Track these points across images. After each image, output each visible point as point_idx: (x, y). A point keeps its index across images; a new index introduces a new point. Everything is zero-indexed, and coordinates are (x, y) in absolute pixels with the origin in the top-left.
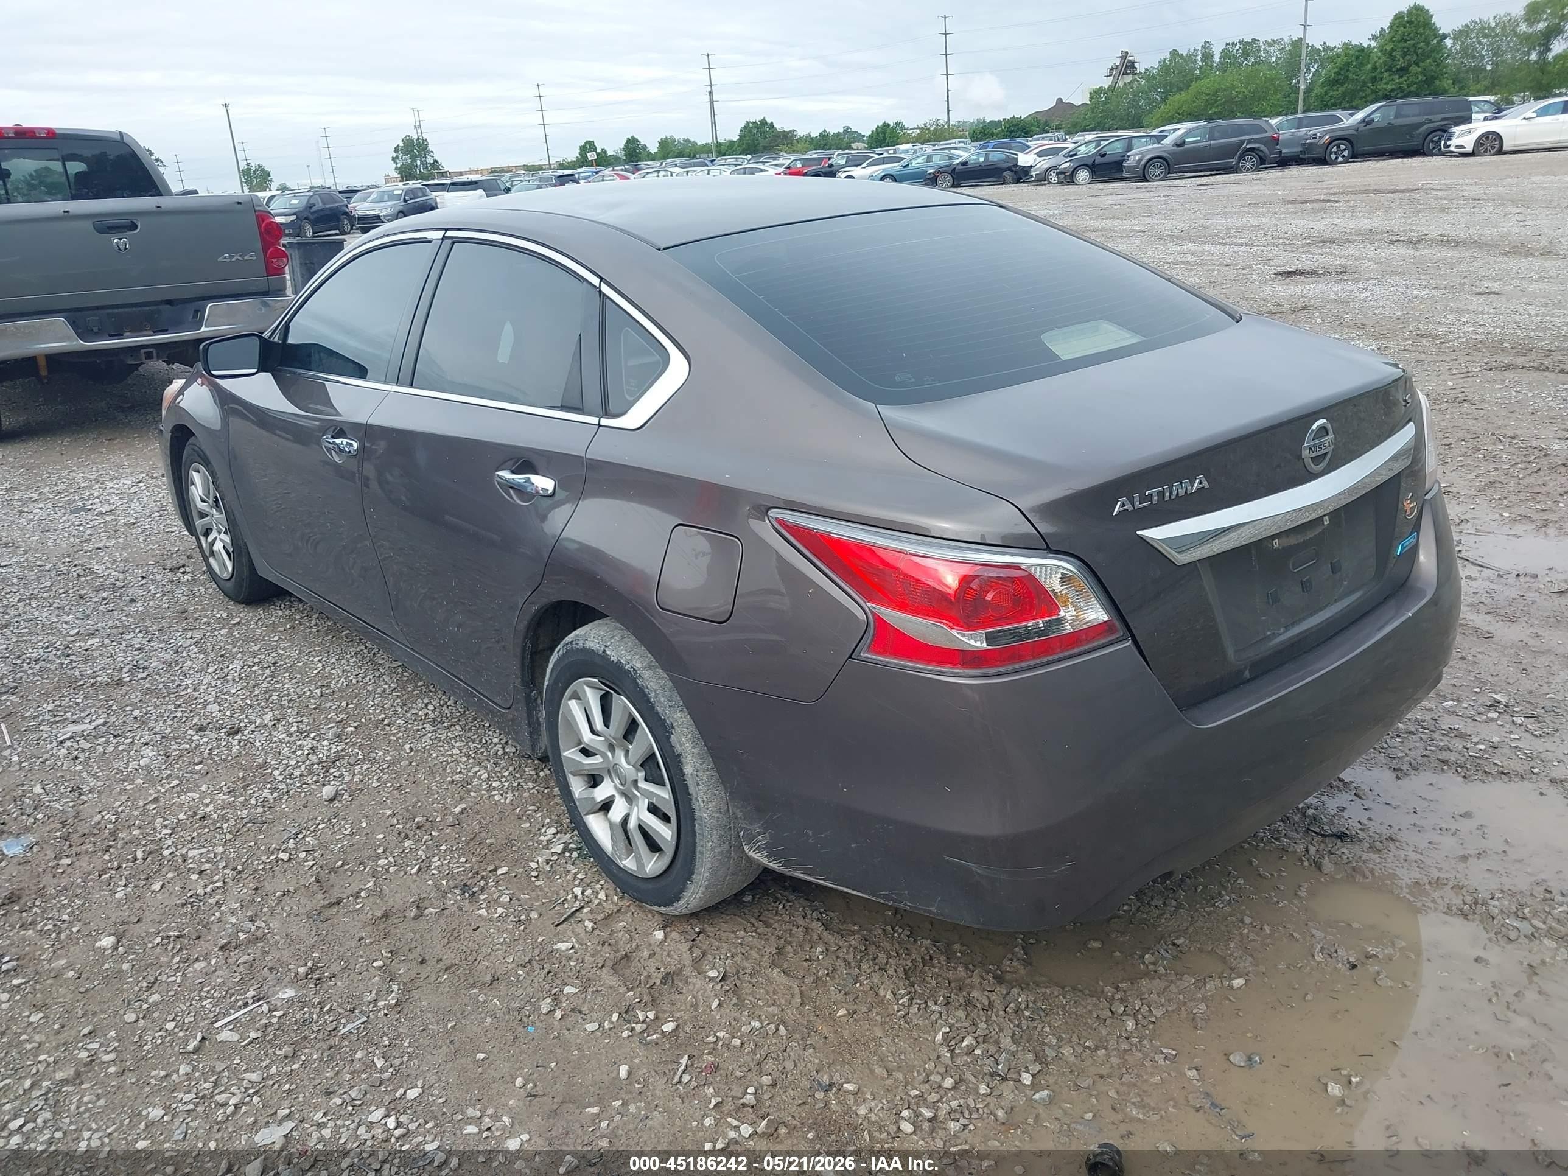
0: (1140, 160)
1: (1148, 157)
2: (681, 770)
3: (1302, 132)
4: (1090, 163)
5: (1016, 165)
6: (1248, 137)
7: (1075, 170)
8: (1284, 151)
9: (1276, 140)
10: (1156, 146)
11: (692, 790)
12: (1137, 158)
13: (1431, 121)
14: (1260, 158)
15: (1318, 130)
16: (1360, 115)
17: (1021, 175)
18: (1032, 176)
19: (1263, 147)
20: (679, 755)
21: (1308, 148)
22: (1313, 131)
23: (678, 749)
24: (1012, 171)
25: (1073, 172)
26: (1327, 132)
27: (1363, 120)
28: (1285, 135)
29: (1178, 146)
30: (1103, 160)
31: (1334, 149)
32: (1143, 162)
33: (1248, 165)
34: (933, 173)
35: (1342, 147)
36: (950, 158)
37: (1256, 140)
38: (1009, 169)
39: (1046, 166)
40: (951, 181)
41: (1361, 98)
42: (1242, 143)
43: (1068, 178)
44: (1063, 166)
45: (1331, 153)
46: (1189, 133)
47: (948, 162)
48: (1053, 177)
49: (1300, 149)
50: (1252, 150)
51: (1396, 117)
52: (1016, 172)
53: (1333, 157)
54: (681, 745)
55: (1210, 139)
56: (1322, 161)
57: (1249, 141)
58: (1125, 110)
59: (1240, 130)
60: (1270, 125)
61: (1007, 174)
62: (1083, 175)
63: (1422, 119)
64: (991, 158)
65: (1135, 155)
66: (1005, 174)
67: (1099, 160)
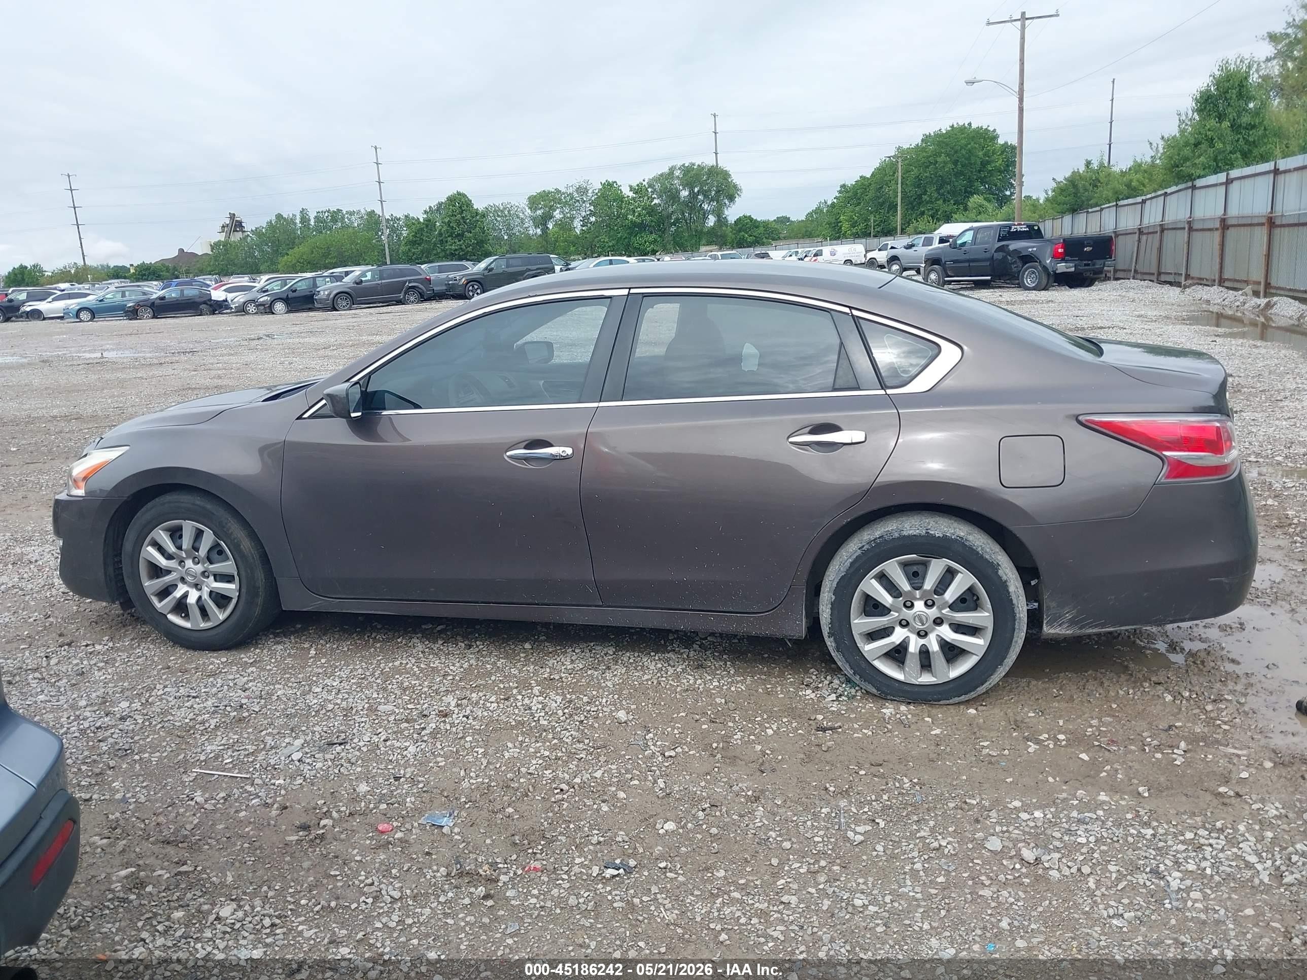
0: (329, 295)
1: (335, 292)
2: (1008, 590)
3: (443, 276)
4: (284, 296)
5: (211, 300)
6: (409, 278)
7: (272, 303)
8: (435, 289)
9: (429, 280)
10: (339, 283)
11: (1015, 601)
12: (326, 293)
13: (530, 270)
14: (420, 294)
15: (457, 274)
16: (482, 265)
17: (218, 307)
18: (232, 308)
19: (421, 286)
20: (1006, 581)
21: (451, 287)
22: (452, 275)
23: (1004, 578)
24: (207, 304)
25: (271, 304)
26: (464, 276)
27: (486, 269)
28: (433, 277)
29: (357, 284)
30: (294, 295)
31: (471, 288)
32: (332, 296)
33: (412, 298)
34: (133, 307)
35: (476, 287)
36: (144, 294)
37: (415, 281)
38: (205, 303)
39: (242, 300)
40: (152, 313)
41: (435, 255)
42: (405, 282)
43: (268, 309)
44: (261, 300)
45: (469, 291)
46: (364, 274)
47: (145, 297)
48: (252, 308)
49: (445, 288)
50: (413, 287)
51: (507, 267)
52: (211, 306)
53: (471, 294)
54: (1006, 575)
55: (381, 279)
56: (463, 297)
57: (410, 281)
58: (243, 260)
59: (402, 273)
60: (422, 269)
61: (202, 306)
62: (279, 307)
63: (525, 268)
64: (186, 292)
65: (325, 290)
66: (201, 307)
67: (291, 295)
